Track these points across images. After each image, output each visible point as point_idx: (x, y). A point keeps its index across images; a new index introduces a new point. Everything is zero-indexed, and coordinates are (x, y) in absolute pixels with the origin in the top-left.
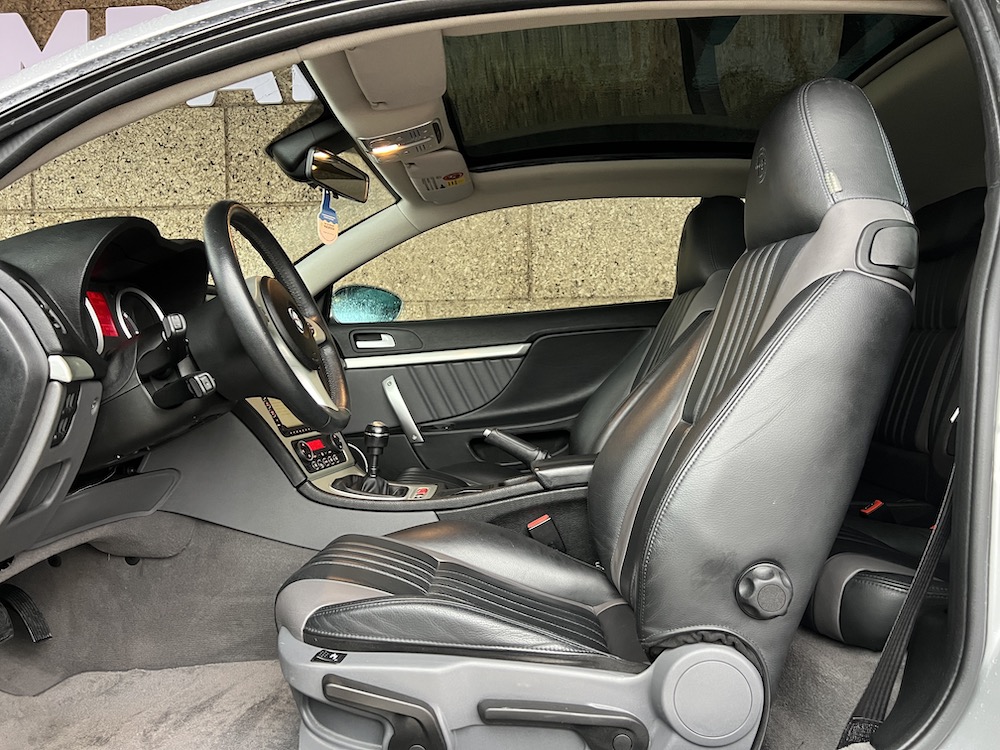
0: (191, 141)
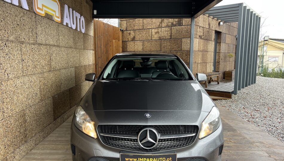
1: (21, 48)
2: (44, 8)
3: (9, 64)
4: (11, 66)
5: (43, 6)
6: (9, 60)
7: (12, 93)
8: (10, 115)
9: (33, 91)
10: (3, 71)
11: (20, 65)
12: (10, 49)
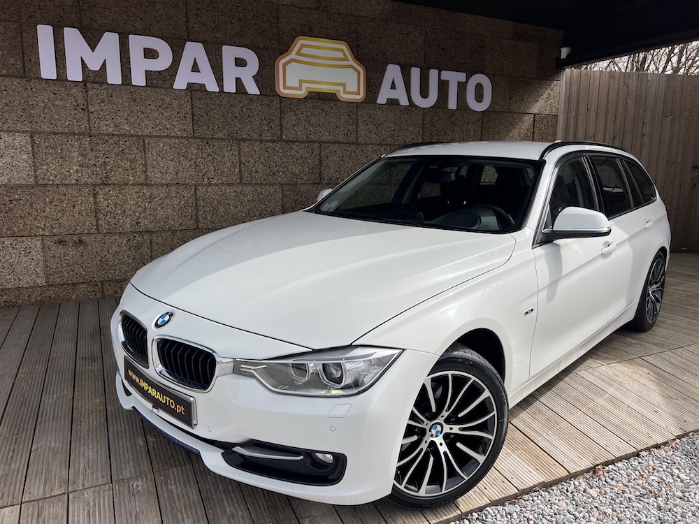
0: (175, 105)
1: (239, 148)
2: (304, 86)
3: (213, 166)
4: (217, 168)
5: (301, 82)
6: (213, 162)
7: (216, 202)
8: (210, 227)
9: (264, 206)
10: (201, 174)
11: (235, 168)
12: (216, 148)
